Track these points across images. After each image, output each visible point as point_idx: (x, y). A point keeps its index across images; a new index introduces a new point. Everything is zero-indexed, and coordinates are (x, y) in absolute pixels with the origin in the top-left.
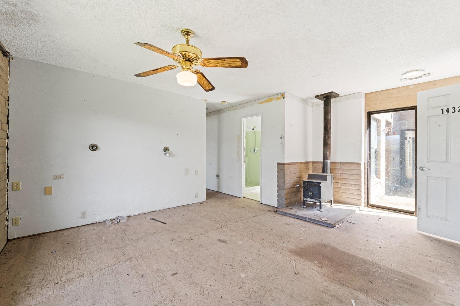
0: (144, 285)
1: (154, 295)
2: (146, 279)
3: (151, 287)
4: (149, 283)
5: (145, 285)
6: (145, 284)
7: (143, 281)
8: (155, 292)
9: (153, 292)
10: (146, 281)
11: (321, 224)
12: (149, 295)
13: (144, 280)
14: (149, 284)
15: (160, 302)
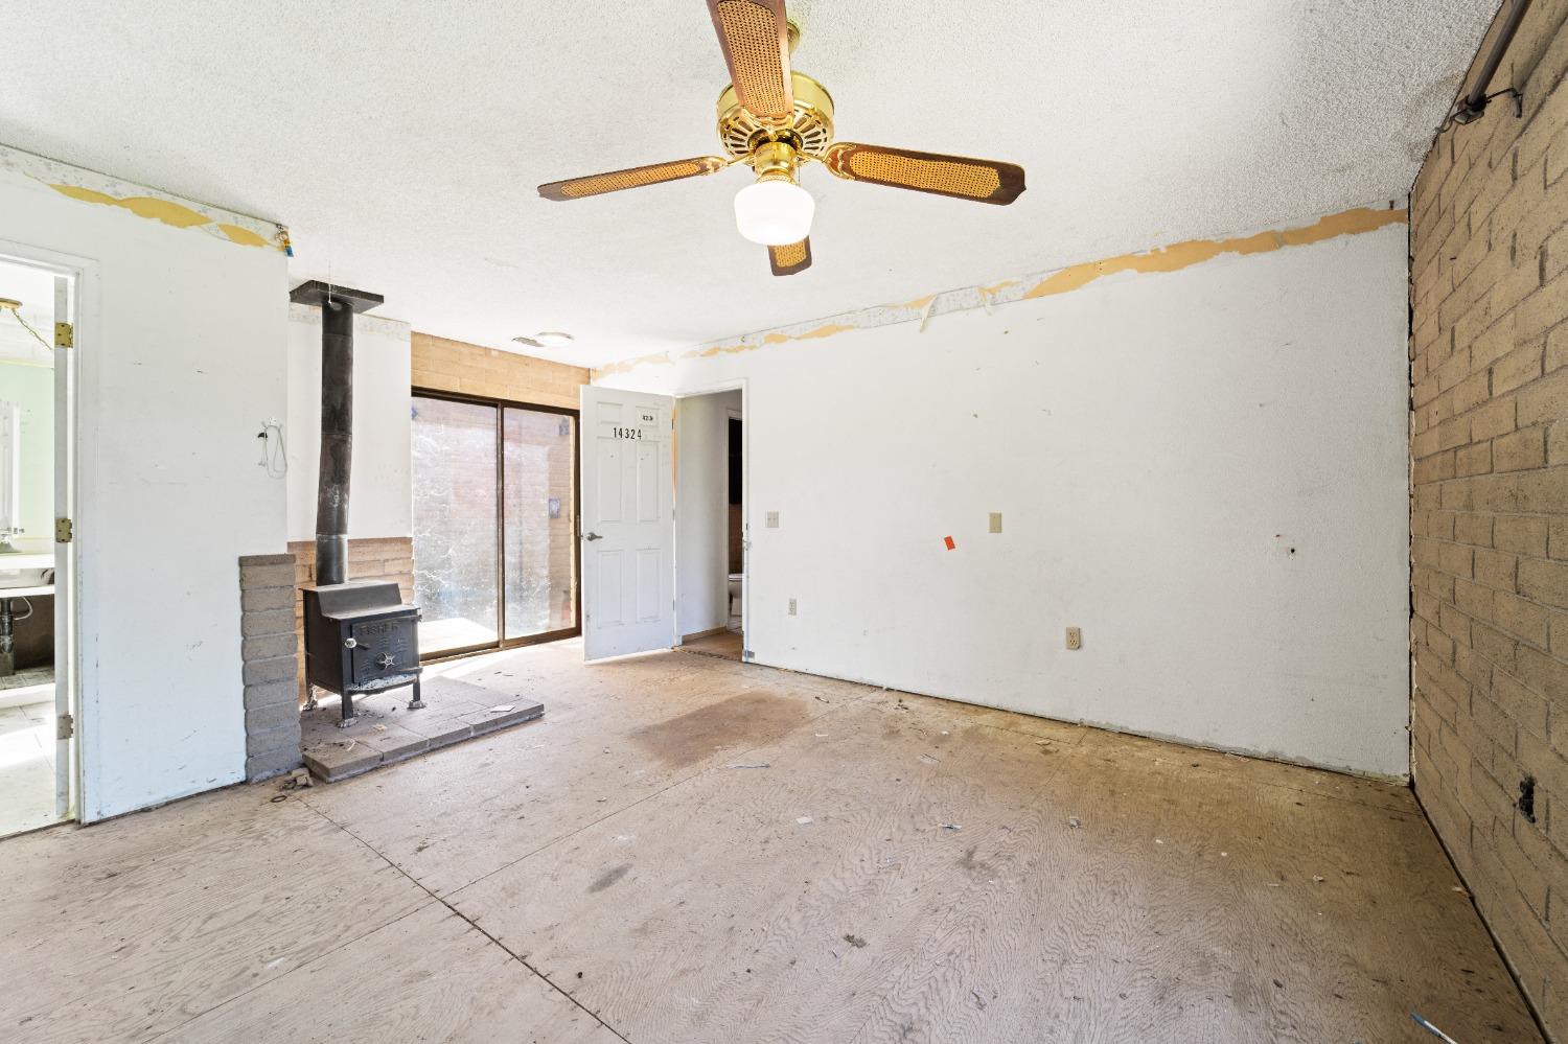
0: (941, 999)
1: (958, 951)
2: (914, 1010)
3: (938, 974)
4: (925, 989)
5: (939, 994)
6: (937, 998)
7: (928, 1009)
8: (950, 954)
9: (952, 958)
10: (921, 1004)
11: (513, 722)
12: (966, 964)
13: (923, 1011)
14: (930, 987)
15: (971, 928)
